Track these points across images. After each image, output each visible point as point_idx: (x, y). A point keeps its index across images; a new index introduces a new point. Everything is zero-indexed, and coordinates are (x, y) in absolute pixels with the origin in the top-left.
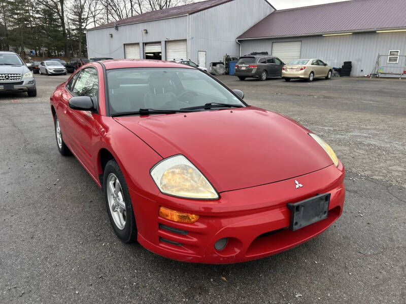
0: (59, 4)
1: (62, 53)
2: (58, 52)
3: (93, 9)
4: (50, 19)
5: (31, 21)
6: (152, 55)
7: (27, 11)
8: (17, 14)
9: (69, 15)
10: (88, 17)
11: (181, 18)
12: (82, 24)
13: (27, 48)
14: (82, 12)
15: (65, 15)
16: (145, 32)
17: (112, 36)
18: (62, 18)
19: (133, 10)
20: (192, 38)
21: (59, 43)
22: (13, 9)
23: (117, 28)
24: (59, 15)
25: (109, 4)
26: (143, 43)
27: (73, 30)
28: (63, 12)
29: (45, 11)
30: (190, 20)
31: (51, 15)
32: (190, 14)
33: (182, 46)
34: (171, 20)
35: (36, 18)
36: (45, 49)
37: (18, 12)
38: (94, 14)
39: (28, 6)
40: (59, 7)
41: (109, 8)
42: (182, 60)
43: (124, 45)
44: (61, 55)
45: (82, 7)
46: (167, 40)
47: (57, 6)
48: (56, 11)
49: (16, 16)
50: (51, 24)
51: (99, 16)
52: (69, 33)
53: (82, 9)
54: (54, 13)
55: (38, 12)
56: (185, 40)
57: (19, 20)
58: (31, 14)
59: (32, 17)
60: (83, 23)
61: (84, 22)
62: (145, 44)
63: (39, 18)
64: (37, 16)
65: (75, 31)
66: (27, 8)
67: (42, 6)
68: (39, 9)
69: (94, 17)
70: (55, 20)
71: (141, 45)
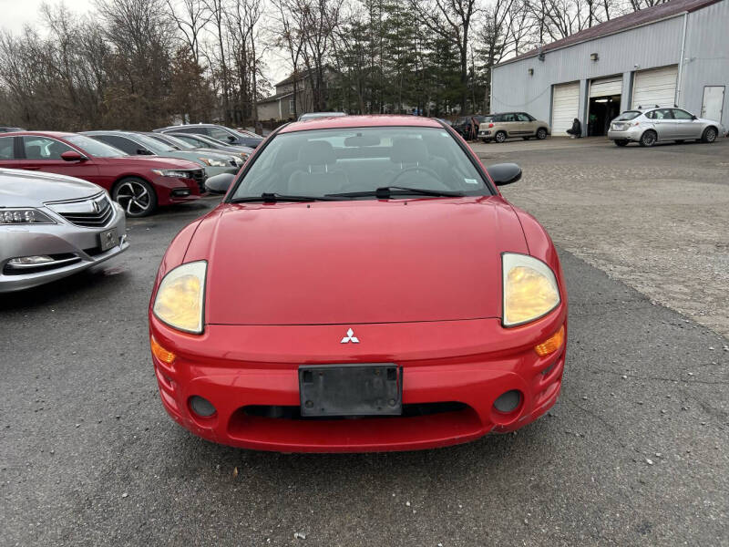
0: (462, 27)
1: (458, 108)
2: (450, 108)
3: (516, 28)
4: (444, 55)
5: (417, 61)
6: (605, 101)
7: (414, 47)
8: (398, 53)
9: (475, 44)
10: (505, 44)
11: (669, 22)
12: (495, 57)
13: (408, 104)
14: (497, 36)
15: (468, 45)
16: (593, 57)
17: (532, 72)
18: (464, 52)
19: (593, 17)
20: (691, 60)
21: (454, 92)
22: (393, 46)
23: (542, 57)
24: (460, 45)
25: (548, 14)
26: (588, 80)
27: (480, 68)
28: (466, 41)
29: (438, 43)
30: (690, 23)
31: (446, 47)
32: (690, 11)
33: (667, 79)
34: (649, 27)
35: (424, 55)
36: (431, 104)
37: (400, 49)
38: (517, 36)
39: (415, 38)
40: (462, 34)
41: (548, 20)
42: (657, 107)
43: (553, 86)
44: (455, 112)
45: (498, 28)
46: (635, 69)
47: (458, 33)
48: (456, 39)
49: (396, 57)
50: (445, 63)
51: (527, 38)
52: (472, 74)
53: (496, 32)
54: (452, 45)
55: (428, 46)
56: (675, 66)
57: (400, 61)
58: (418, 50)
59: (419, 54)
60: (495, 54)
61: (498, 53)
62: (592, 81)
63: (430, 55)
64: (427, 52)
65: (482, 71)
66: (413, 42)
67: (435, 36)
68: (429, 41)
69: (517, 41)
70: (451, 56)
71: (583, 84)
